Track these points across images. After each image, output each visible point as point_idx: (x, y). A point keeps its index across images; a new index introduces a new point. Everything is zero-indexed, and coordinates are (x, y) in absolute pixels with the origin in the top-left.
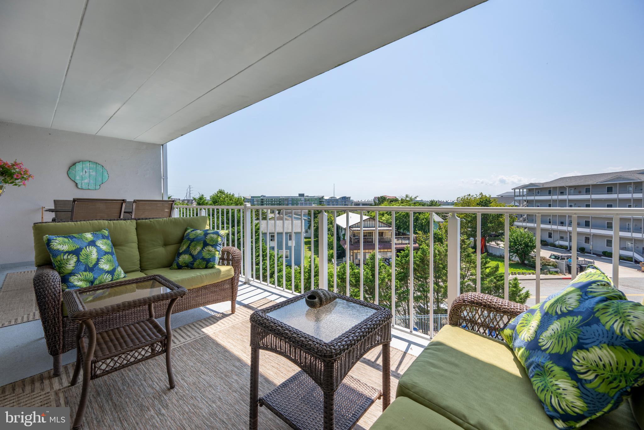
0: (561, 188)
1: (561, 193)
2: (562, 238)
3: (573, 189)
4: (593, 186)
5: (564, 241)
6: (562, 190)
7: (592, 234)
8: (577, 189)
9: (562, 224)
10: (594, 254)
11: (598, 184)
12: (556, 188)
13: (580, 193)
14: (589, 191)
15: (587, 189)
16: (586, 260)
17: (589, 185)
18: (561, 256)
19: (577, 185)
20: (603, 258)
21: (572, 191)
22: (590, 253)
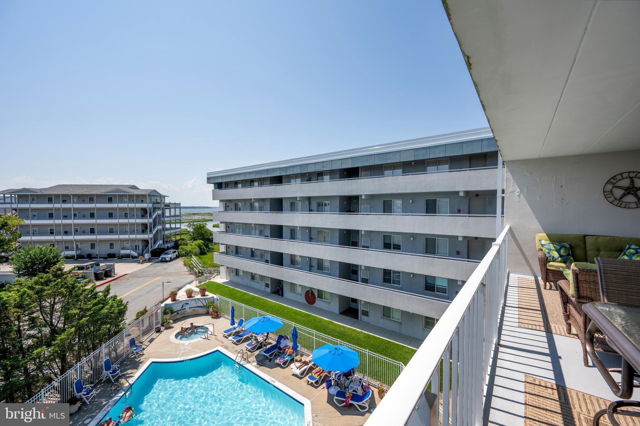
0: (63, 195)
1: (63, 201)
2: (67, 248)
3: (77, 197)
4: (98, 196)
5: (69, 251)
6: (65, 198)
7: (98, 240)
8: (81, 198)
9: (66, 233)
10: (100, 258)
11: (102, 194)
12: (59, 195)
13: (84, 202)
14: (93, 200)
15: (91, 199)
16: (107, 264)
17: (93, 195)
18: (86, 266)
19: (82, 194)
20: (109, 260)
21: (75, 200)
22: (97, 258)
